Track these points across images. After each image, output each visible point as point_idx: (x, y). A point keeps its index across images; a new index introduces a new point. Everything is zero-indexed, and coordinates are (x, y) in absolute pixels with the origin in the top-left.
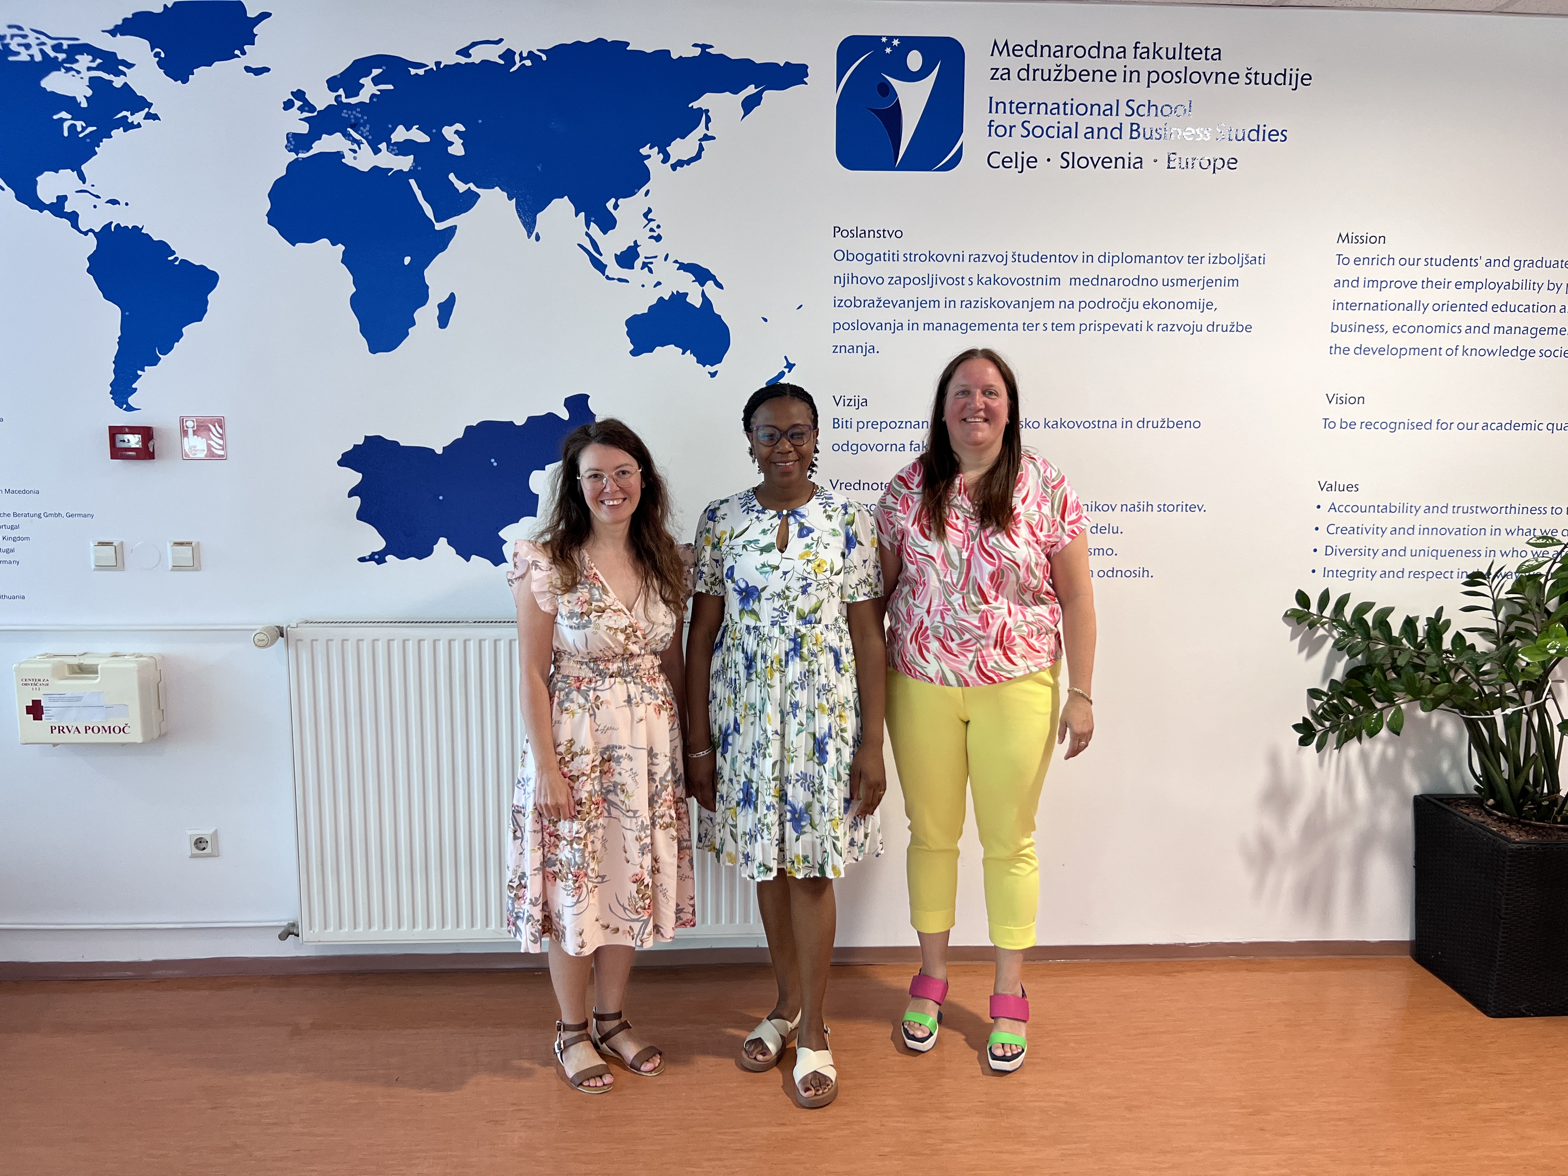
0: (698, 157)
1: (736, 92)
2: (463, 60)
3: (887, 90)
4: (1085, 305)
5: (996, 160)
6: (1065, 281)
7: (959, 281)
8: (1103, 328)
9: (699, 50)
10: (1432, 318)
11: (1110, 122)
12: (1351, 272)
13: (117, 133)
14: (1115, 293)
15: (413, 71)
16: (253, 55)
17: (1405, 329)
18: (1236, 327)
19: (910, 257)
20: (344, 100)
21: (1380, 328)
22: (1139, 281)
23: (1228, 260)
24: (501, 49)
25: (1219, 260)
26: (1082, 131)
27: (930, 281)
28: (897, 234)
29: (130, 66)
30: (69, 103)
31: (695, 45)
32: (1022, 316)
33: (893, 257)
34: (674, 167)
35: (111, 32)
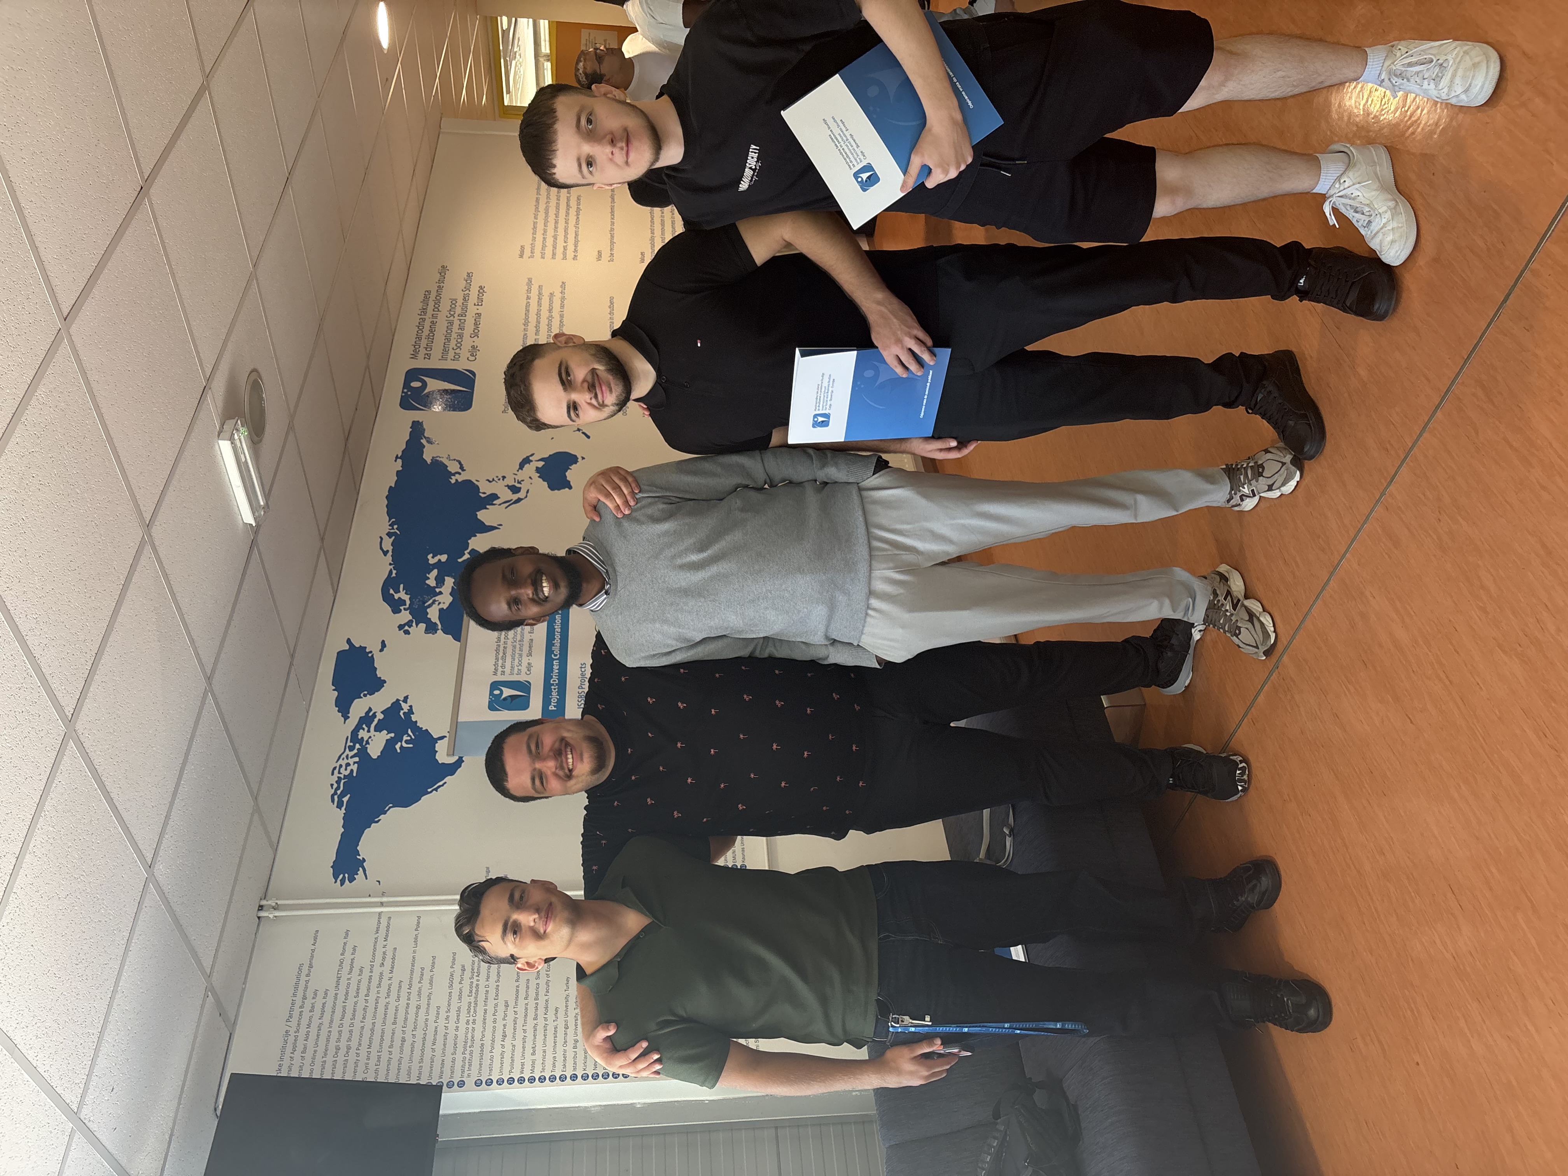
0: (458, 461)
1: (424, 447)
2: (390, 553)
3: (430, 394)
5: (472, 358)
10: (561, 233)
11: (457, 323)
12: (537, 255)
13: (414, 718)
14: (543, 321)
15: (394, 575)
16: (373, 647)
17: (566, 240)
18: (563, 286)
20: (407, 606)
21: (565, 246)
22: (537, 314)
24: (386, 538)
25: (528, 290)
26: (460, 331)
29: (370, 709)
30: (390, 744)
31: (396, 461)
35: (346, 718)
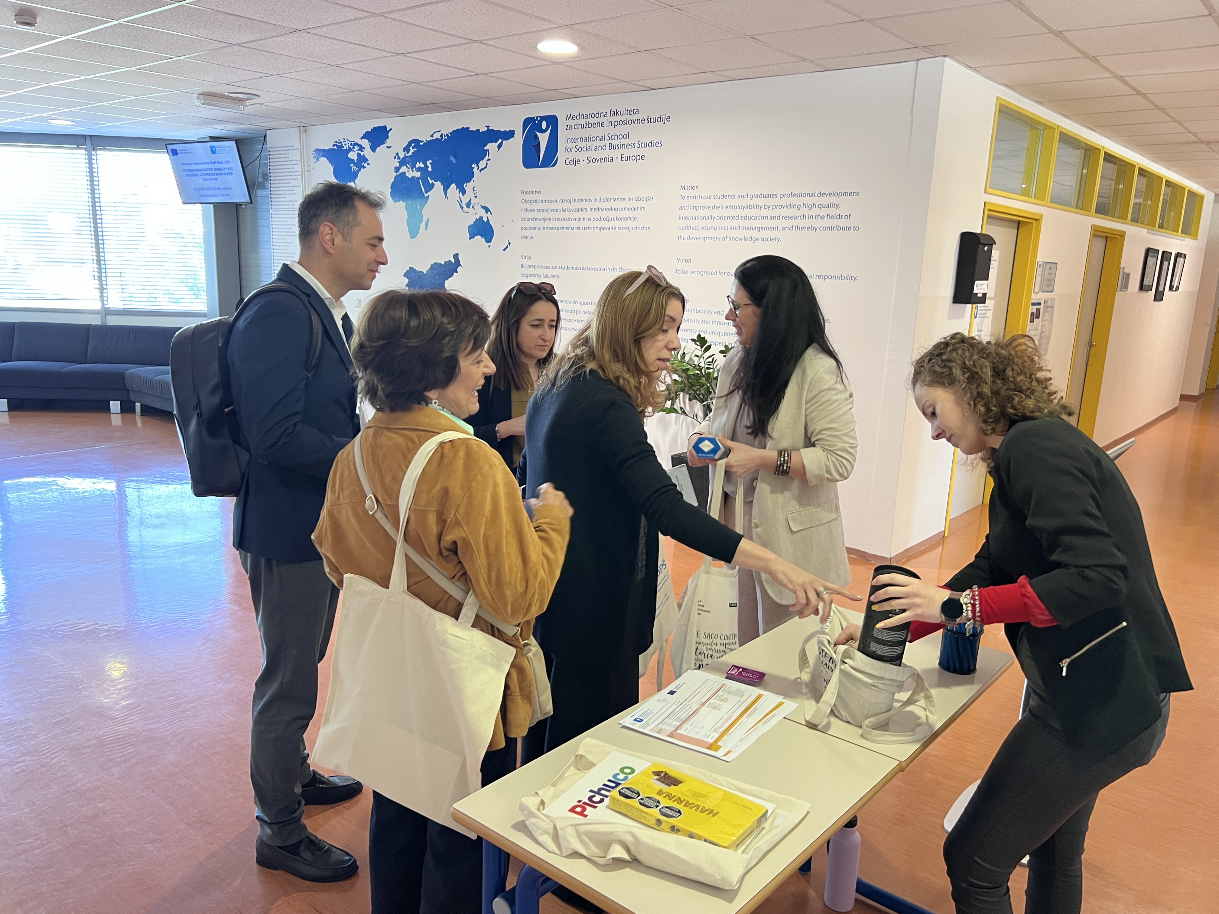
0: (486, 167)
1: (496, 142)
2: (432, 138)
3: (536, 137)
4: (594, 219)
5: (568, 162)
6: (588, 210)
7: (557, 210)
8: (601, 229)
9: (487, 128)
10: (717, 223)
11: (602, 143)
12: (685, 203)
13: (362, 170)
14: (604, 214)
15: (420, 144)
16: (388, 142)
17: (706, 228)
18: (645, 228)
19: (542, 201)
20: (406, 155)
21: (696, 228)
22: (611, 209)
23: (641, 199)
24: (440, 134)
25: (638, 199)
26: (594, 148)
27: (548, 210)
28: (539, 192)
29: (364, 148)
30: (352, 161)
31: (485, 127)
32: (575, 224)
33: (537, 201)
34: (480, 171)
35: (361, 138)
